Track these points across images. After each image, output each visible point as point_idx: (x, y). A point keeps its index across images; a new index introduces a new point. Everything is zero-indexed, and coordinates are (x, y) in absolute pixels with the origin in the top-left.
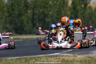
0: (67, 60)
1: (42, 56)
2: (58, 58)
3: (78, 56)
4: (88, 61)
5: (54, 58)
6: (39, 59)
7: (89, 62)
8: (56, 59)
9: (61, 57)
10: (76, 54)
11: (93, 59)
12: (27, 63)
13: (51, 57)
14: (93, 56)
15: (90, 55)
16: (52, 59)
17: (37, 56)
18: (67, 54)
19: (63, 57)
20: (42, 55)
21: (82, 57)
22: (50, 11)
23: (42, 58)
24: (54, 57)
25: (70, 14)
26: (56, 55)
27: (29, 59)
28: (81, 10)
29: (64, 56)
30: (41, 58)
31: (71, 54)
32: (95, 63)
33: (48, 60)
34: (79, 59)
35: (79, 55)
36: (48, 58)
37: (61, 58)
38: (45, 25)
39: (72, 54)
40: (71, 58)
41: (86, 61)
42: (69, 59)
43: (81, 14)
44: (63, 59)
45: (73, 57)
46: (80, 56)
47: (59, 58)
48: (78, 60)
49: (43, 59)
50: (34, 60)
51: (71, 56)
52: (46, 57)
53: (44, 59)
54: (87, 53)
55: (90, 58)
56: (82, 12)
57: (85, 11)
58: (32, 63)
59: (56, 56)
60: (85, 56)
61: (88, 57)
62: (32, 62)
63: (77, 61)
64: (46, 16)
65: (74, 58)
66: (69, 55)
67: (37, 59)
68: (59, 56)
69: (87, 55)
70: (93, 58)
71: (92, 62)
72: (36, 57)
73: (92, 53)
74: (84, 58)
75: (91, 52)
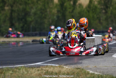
0: (51, 72)
1: (21, 67)
2: (40, 69)
3: (65, 67)
4: (76, 73)
5: (36, 70)
6: (17, 70)
7: (78, 74)
8: (38, 70)
9: (44, 67)
10: (62, 65)
11: (83, 72)
12: (3, 75)
13: (32, 67)
14: (82, 67)
15: (79, 66)
16: (34, 70)
17: (14, 66)
18: (51, 65)
19: (47, 69)
20: (22, 65)
21: (69, 68)
22: (32, 8)
23: (22, 69)
24: (36, 68)
25: (56, 12)
26: (38, 65)
27: (6, 70)
28: (70, 8)
29: (48, 67)
30: (20, 69)
31: (56, 64)
32: (84, 76)
33: (28, 72)
34: (66, 70)
35: (66, 65)
36: (29, 69)
37: (44, 69)
38: (26, 26)
39: (58, 64)
40: (56, 70)
41: (74, 73)
42: (53, 71)
43: (70, 12)
44: (46, 71)
45: (58, 68)
46: (67, 67)
47: (42, 69)
48: (65, 72)
49: (22, 71)
50: (11, 72)
51: (56, 66)
52: (27, 68)
53: (24, 70)
54: (75, 64)
55: (79, 70)
56: (70, 10)
57: (74, 9)
58: (8, 76)
59: (38, 67)
60: (73, 66)
61: (77, 68)
62: (9, 74)
63: (63, 73)
64: (27, 14)
65: (60, 69)
66: (54, 66)
67: (15, 70)
68: (42, 66)
69: (76, 66)
70: (83, 69)
71: (81, 75)
72: (13, 68)
73: (81, 63)
74: (72, 69)
75: (80, 61)
